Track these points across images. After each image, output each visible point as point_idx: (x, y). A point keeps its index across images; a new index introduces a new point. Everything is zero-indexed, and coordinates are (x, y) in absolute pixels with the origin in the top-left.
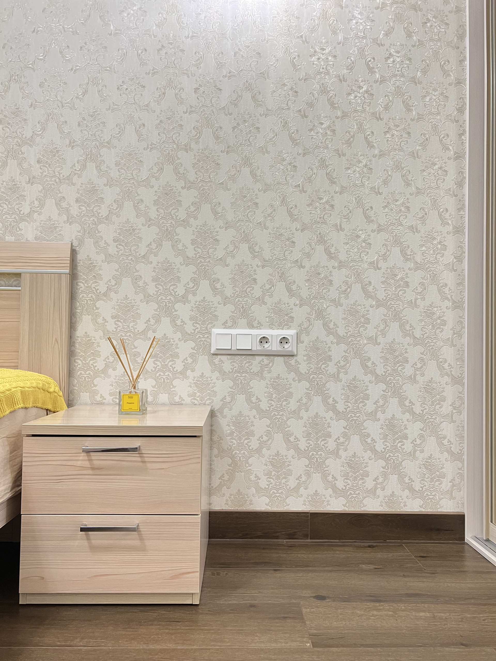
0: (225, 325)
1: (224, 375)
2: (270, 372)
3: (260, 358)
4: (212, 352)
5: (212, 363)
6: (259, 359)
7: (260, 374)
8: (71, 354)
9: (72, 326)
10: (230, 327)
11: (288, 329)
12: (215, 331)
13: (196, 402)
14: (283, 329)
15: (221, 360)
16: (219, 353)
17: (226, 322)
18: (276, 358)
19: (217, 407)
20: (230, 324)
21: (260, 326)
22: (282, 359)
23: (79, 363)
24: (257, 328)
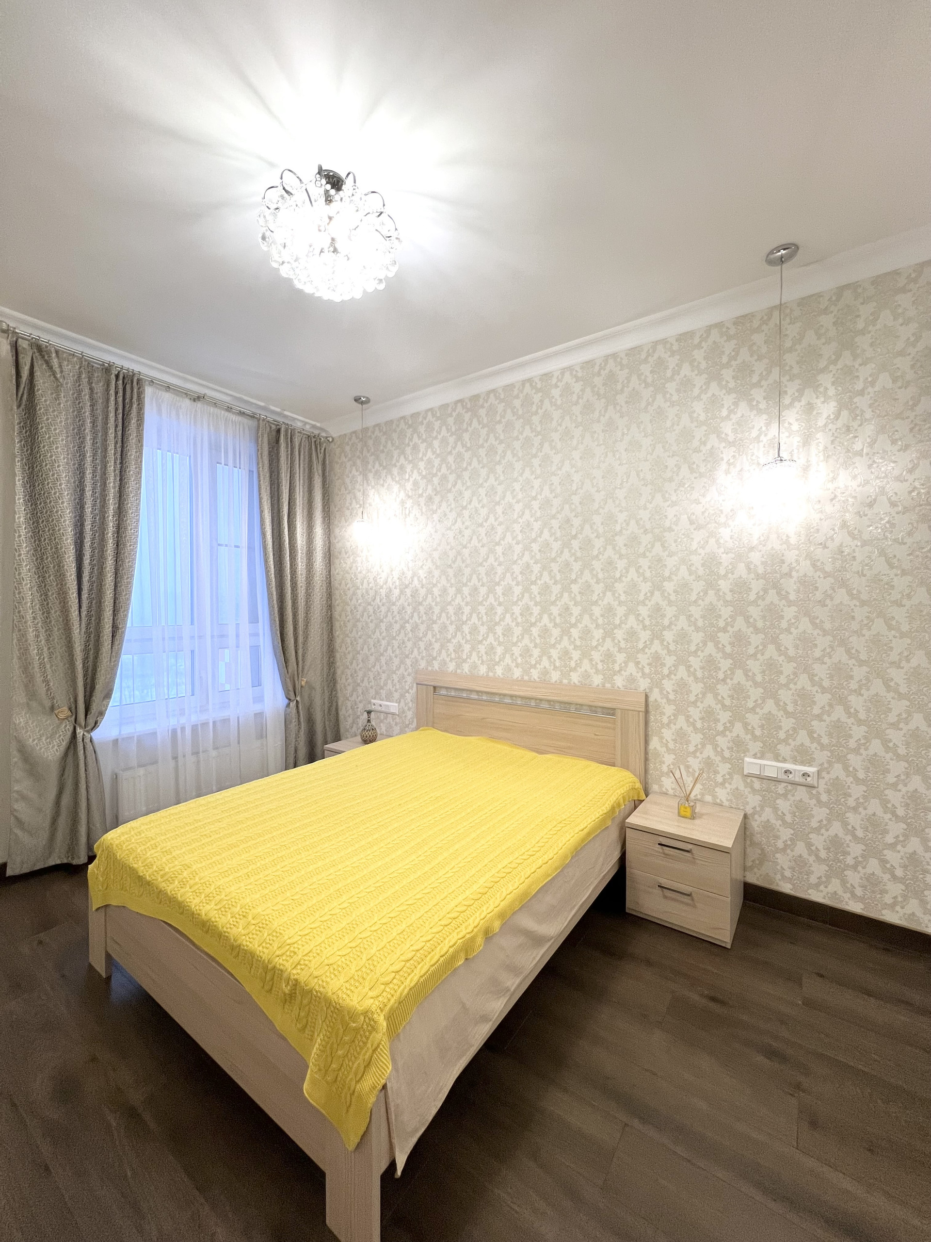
0: (755, 756)
1: (754, 791)
2: (793, 795)
3: (786, 784)
4: (745, 774)
5: (745, 781)
6: (783, 785)
7: (785, 796)
8: (646, 760)
9: (646, 742)
10: (759, 758)
11: (809, 766)
12: (747, 759)
13: (733, 806)
14: (805, 766)
15: (751, 780)
16: (749, 775)
17: (756, 754)
18: (799, 787)
19: (749, 811)
20: (759, 755)
21: (784, 761)
22: (804, 788)
23: (651, 766)
24: (781, 762)
